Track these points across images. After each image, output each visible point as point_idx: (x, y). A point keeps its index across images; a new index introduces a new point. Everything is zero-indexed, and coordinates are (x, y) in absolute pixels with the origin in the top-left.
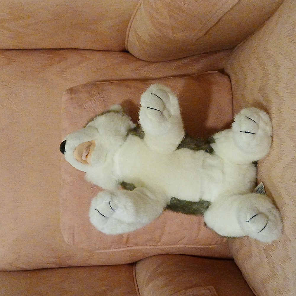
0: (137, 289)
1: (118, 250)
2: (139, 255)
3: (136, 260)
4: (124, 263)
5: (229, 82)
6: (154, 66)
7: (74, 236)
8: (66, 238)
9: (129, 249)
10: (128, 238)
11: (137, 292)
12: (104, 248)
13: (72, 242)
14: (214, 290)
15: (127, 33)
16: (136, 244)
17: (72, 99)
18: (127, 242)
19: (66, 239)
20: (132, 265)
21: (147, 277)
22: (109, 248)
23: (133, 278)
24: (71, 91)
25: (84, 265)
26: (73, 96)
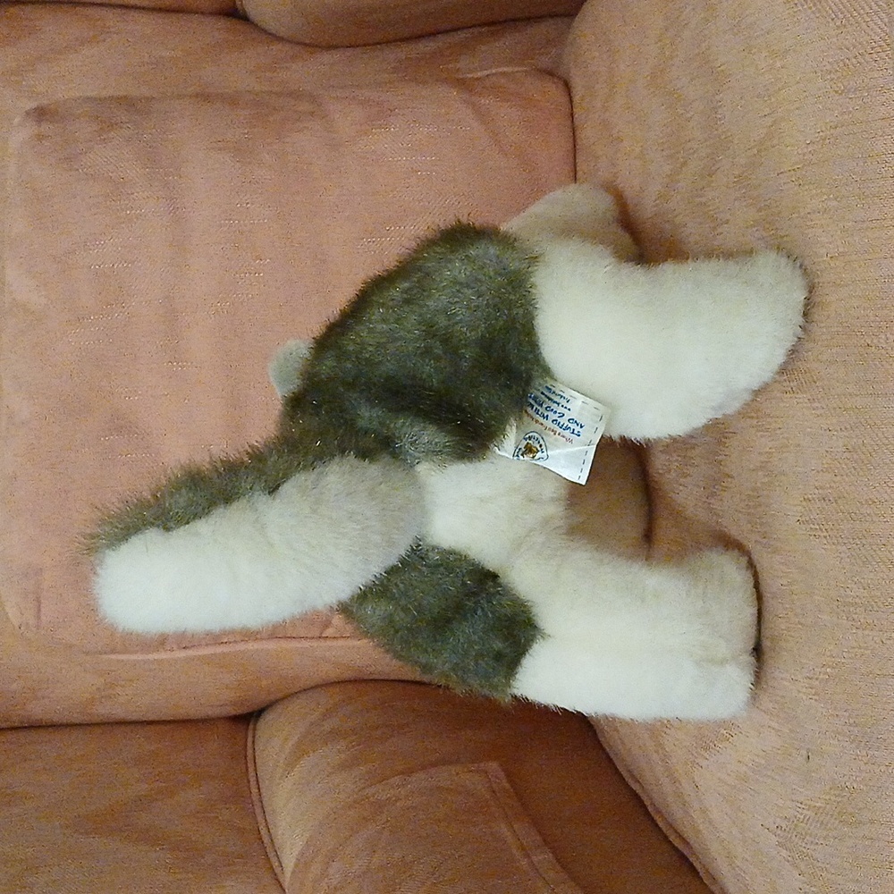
0: (254, 791)
1: (190, 653)
2: (264, 683)
4: (217, 712)
5: (565, 99)
6: (327, 57)
7: (38, 600)
11: (255, 797)
13: (32, 622)
14: (502, 775)
17: (40, 137)
19: (12, 612)
20: (246, 719)
21: (287, 751)
23: (243, 759)
24: (42, 114)
26: (46, 128)
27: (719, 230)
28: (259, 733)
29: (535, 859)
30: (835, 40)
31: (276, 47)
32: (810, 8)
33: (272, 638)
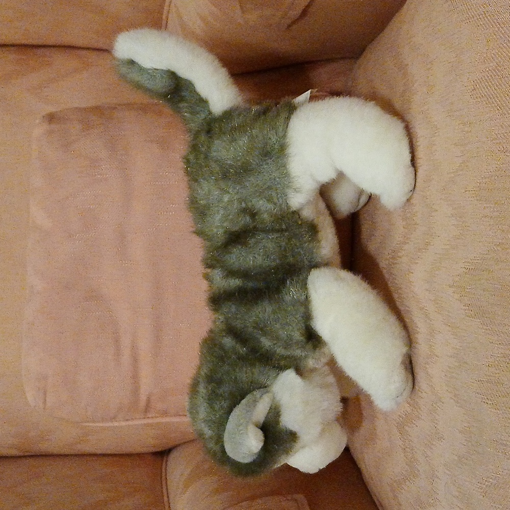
1: (130, 423)
3: (170, 446)
7: (45, 394)
8: (31, 396)
9: (150, 421)
10: (148, 401)
12: (103, 420)
13: (41, 405)
15: (164, 17)
16: (165, 413)
17: (50, 132)
18: (147, 408)
20: (162, 454)
22: (113, 419)
24: (51, 118)
25: (72, 452)
26: (54, 126)
27: (433, 214)
28: (169, 463)
30: (498, 121)
33: (177, 415)
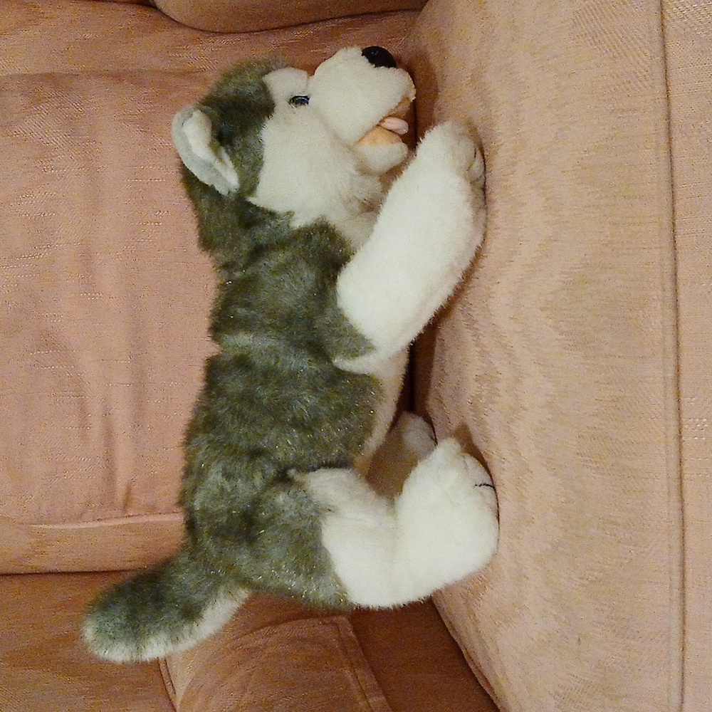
1: (104, 524)
9: (133, 521)
10: (129, 492)
14: (349, 627)
18: (127, 503)
22: (79, 518)
29: (370, 701)
31: (179, 31)
32: (589, 40)
